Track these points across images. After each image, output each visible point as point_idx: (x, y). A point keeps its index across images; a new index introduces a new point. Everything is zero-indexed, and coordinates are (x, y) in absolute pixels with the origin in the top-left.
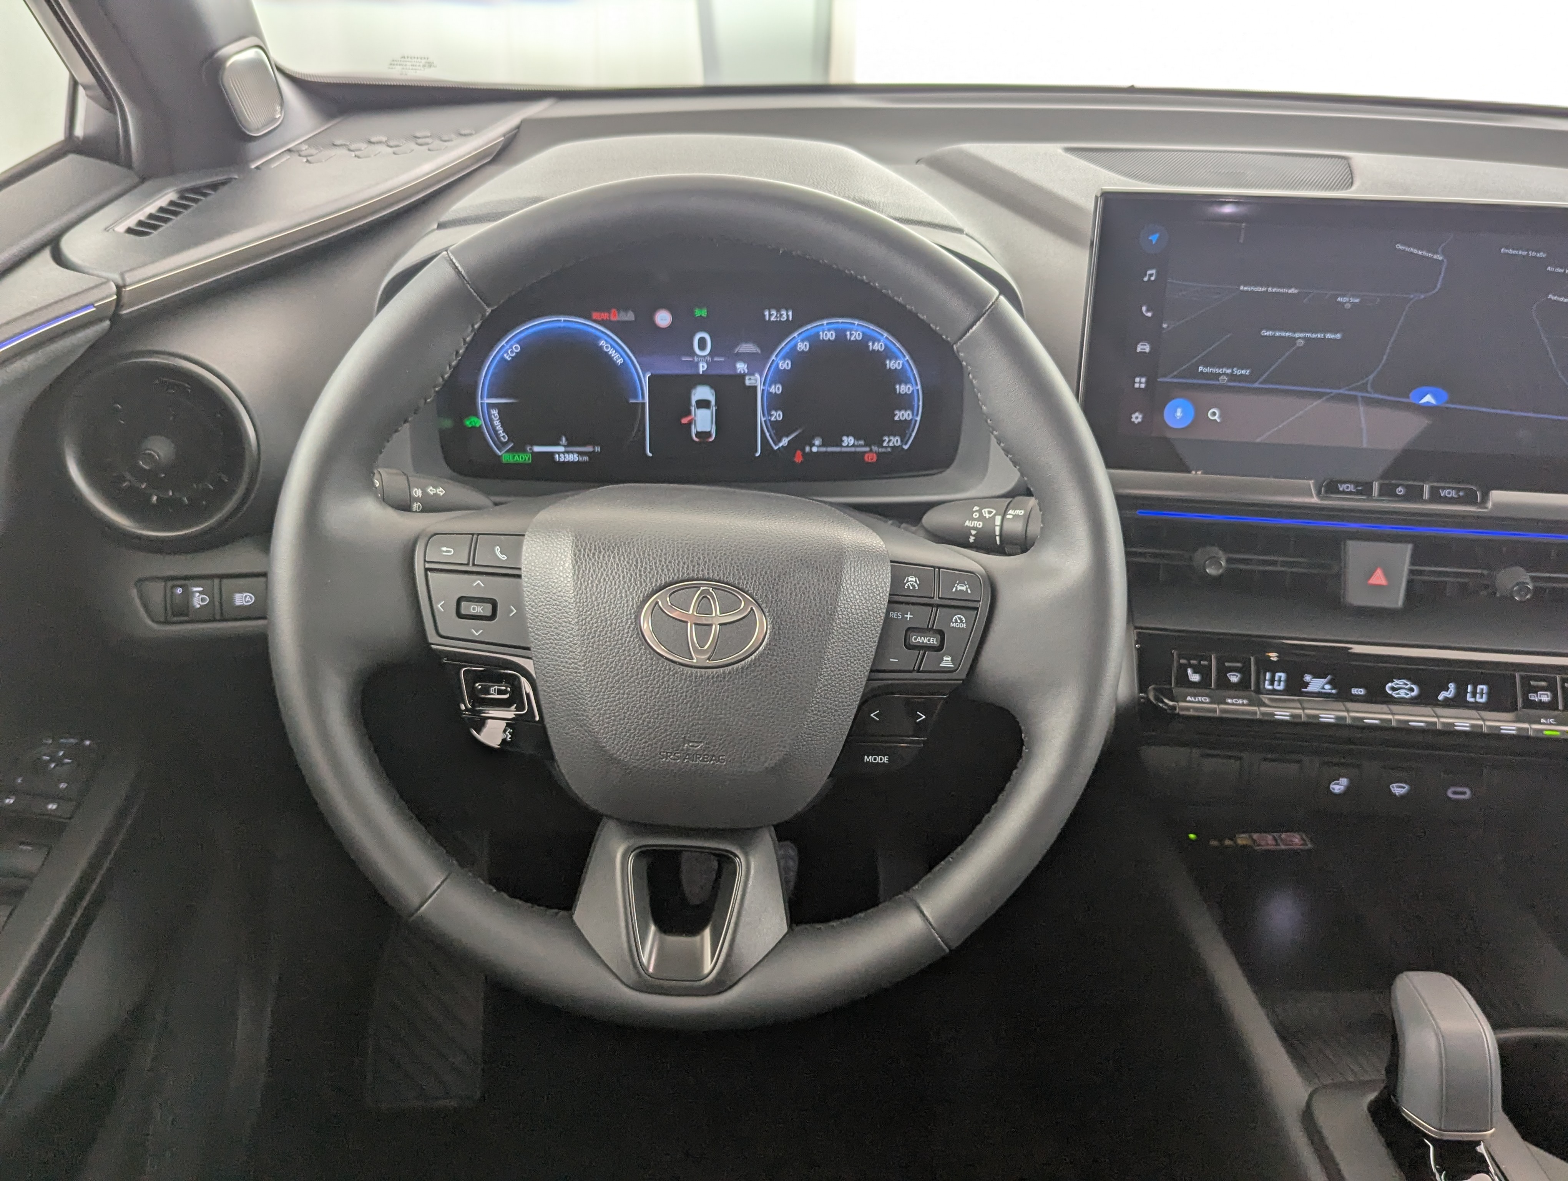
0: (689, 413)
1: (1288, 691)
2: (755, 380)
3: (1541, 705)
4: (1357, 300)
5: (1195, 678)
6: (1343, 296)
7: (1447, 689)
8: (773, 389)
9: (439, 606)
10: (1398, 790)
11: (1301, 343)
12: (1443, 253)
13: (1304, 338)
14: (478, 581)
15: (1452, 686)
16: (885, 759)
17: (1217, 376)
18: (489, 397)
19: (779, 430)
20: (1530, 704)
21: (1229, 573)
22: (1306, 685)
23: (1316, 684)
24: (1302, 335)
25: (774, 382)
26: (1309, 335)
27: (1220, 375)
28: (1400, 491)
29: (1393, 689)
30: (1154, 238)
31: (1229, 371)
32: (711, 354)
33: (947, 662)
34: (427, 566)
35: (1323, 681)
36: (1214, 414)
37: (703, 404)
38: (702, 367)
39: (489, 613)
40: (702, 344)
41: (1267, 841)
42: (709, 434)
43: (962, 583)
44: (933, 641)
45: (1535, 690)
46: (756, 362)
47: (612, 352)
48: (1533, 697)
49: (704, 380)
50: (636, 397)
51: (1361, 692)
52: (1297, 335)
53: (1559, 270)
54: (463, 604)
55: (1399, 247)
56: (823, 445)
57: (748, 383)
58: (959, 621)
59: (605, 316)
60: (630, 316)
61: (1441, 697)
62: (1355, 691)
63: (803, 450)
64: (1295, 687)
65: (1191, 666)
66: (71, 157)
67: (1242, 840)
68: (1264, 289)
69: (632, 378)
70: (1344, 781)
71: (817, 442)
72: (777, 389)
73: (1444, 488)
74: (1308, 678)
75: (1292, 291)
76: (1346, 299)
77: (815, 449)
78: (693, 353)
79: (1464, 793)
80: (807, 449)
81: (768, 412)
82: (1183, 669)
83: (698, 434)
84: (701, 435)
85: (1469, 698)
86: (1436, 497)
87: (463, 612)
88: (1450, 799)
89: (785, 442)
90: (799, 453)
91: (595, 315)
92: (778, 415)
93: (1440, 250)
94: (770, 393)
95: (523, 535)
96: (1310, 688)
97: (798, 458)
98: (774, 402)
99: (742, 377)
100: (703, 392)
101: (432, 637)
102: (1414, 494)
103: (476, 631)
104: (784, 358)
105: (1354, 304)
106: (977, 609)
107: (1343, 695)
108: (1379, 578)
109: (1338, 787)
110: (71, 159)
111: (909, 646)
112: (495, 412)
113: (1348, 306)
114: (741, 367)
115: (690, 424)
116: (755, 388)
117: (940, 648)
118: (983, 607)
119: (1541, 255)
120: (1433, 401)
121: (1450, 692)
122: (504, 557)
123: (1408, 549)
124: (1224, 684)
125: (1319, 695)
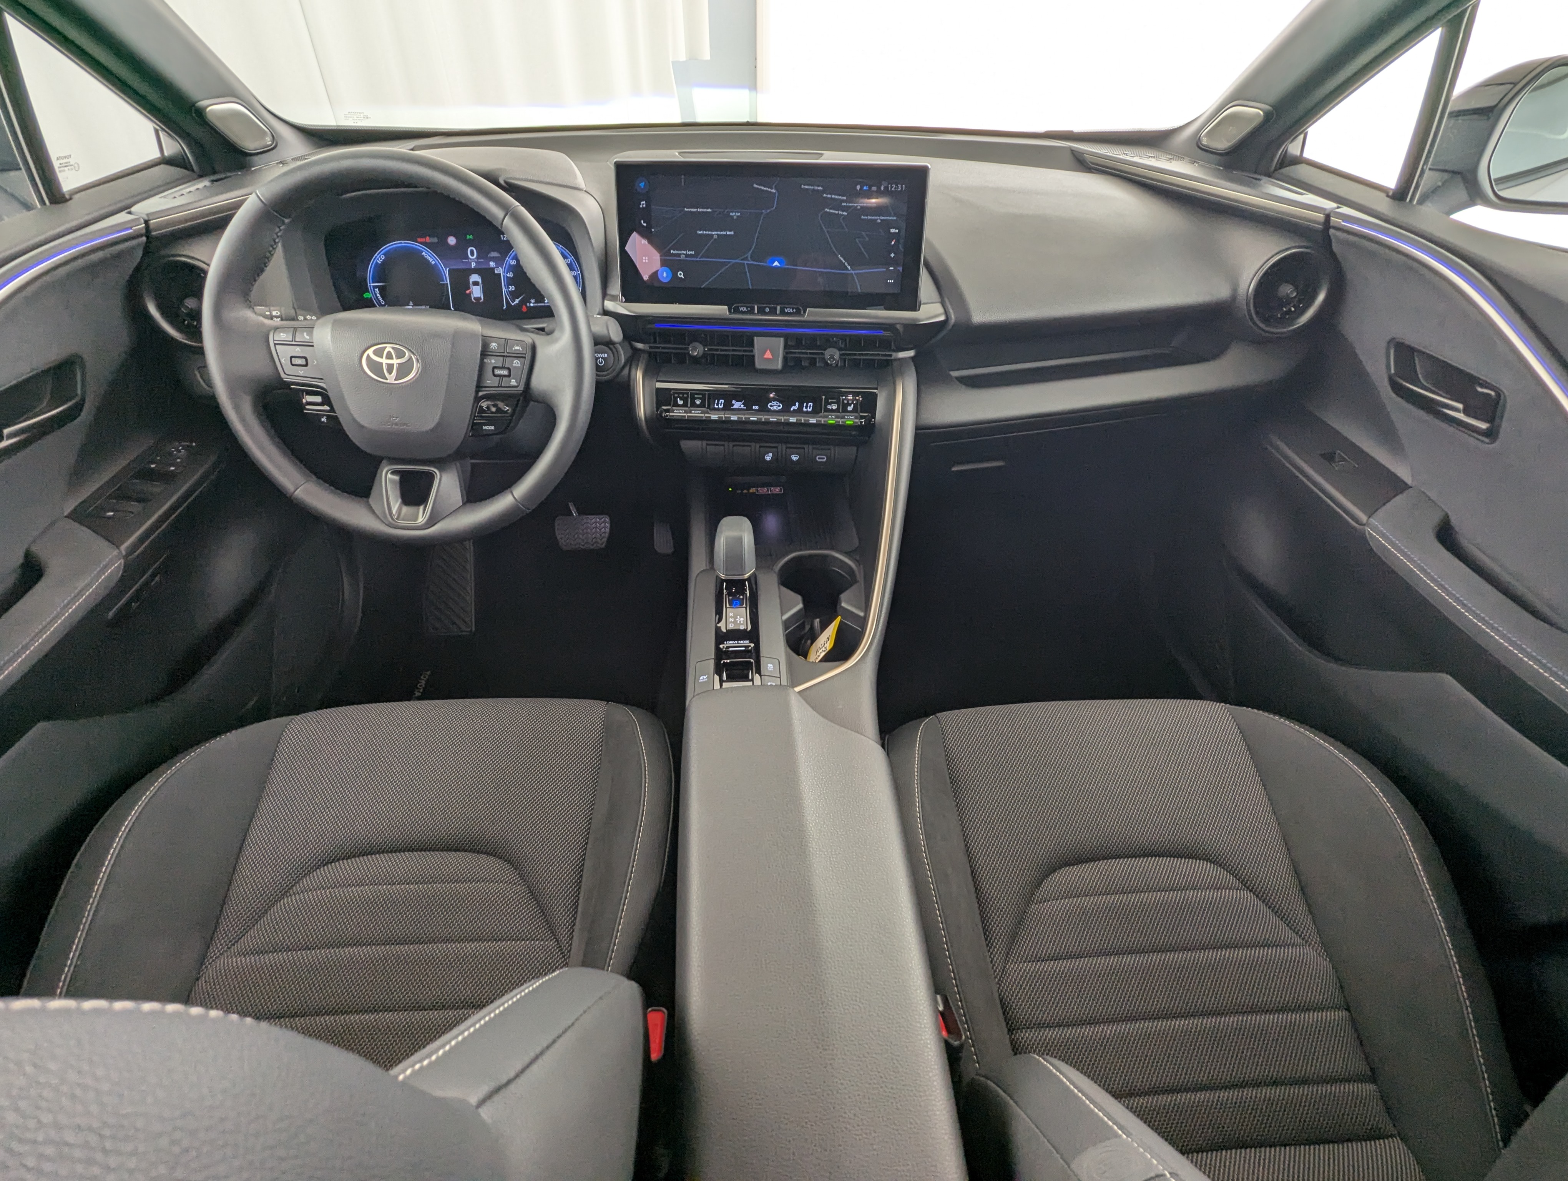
0: (469, 288)
1: (724, 409)
2: (500, 271)
3: (832, 411)
4: (739, 214)
5: (680, 402)
6: (732, 212)
7: (795, 405)
8: (508, 275)
9: (283, 361)
10: (795, 458)
11: (715, 237)
12: (776, 189)
13: (717, 235)
14: (298, 349)
15: (797, 404)
16: (493, 428)
17: (679, 255)
18: (373, 283)
19: (514, 295)
20: (827, 410)
21: (705, 355)
22: (733, 405)
23: (737, 405)
24: (716, 233)
25: (508, 271)
26: (719, 233)
27: (680, 254)
28: (767, 310)
29: (771, 406)
30: (642, 185)
31: (685, 252)
32: (478, 258)
33: (513, 382)
34: (276, 342)
35: (741, 403)
36: (680, 274)
37: (476, 283)
38: (473, 265)
39: (304, 363)
40: (472, 254)
41: (763, 491)
42: (480, 298)
43: (518, 346)
44: (505, 372)
45: (830, 404)
46: (500, 262)
47: (429, 258)
48: (829, 407)
49: (475, 271)
50: (443, 281)
51: (757, 407)
52: (714, 233)
53: (829, 196)
54: (293, 359)
55: (755, 186)
56: (536, 302)
57: (496, 272)
58: (516, 363)
59: (423, 240)
60: (435, 240)
61: (792, 409)
62: (754, 407)
63: (526, 306)
64: (728, 407)
65: (679, 397)
66: (162, 166)
67: (752, 490)
68: (695, 210)
69: (440, 270)
70: (770, 454)
71: (533, 301)
72: (510, 275)
73: (786, 308)
74: (734, 402)
75: (709, 210)
76: (734, 214)
77: (532, 305)
78: (467, 258)
79: (823, 458)
80: (528, 305)
81: (507, 287)
82: (676, 399)
83: (475, 298)
84: (478, 299)
85: (805, 410)
86: (783, 313)
87: (293, 363)
88: (817, 461)
89: (517, 301)
90: (524, 306)
91: (419, 240)
92: (512, 288)
93: (774, 187)
94: (507, 277)
95: (313, 328)
96: (735, 407)
97: (524, 309)
98: (510, 282)
99: (493, 269)
100: (475, 278)
101: (283, 375)
102: (773, 312)
103: (301, 371)
104: (513, 259)
105: (738, 216)
106: (525, 358)
107: (749, 408)
108: (768, 355)
109: (768, 457)
110: (162, 167)
111: (495, 375)
112: (377, 290)
113: (735, 217)
114: (492, 264)
115: (470, 294)
116: (500, 274)
117: (509, 376)
118: (528, 356)
119: (820, 188)
120: (778, 265)
121: (796, 407)
122: (308, 337)
123: (782, 340)
124: (693, 405)
125: (739, 410)
